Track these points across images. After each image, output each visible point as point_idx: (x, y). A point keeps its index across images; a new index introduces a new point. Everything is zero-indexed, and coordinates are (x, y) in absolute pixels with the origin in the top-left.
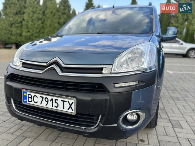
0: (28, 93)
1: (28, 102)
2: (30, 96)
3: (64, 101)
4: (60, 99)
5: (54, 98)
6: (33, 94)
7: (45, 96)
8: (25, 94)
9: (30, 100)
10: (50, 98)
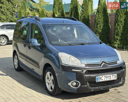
0: (99, 77)
1: (99, 81)
2: (100, 78)
3: (113, 76)
4: (112, 75)
5: (110, 75)
6: (101, 77)
7: (106, 76)
8: (97, 78)
9: (100, 79)
10: (108, 76)
